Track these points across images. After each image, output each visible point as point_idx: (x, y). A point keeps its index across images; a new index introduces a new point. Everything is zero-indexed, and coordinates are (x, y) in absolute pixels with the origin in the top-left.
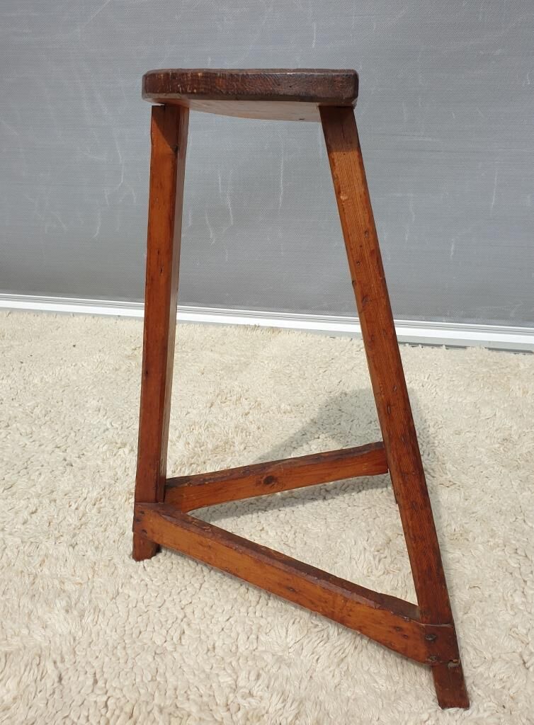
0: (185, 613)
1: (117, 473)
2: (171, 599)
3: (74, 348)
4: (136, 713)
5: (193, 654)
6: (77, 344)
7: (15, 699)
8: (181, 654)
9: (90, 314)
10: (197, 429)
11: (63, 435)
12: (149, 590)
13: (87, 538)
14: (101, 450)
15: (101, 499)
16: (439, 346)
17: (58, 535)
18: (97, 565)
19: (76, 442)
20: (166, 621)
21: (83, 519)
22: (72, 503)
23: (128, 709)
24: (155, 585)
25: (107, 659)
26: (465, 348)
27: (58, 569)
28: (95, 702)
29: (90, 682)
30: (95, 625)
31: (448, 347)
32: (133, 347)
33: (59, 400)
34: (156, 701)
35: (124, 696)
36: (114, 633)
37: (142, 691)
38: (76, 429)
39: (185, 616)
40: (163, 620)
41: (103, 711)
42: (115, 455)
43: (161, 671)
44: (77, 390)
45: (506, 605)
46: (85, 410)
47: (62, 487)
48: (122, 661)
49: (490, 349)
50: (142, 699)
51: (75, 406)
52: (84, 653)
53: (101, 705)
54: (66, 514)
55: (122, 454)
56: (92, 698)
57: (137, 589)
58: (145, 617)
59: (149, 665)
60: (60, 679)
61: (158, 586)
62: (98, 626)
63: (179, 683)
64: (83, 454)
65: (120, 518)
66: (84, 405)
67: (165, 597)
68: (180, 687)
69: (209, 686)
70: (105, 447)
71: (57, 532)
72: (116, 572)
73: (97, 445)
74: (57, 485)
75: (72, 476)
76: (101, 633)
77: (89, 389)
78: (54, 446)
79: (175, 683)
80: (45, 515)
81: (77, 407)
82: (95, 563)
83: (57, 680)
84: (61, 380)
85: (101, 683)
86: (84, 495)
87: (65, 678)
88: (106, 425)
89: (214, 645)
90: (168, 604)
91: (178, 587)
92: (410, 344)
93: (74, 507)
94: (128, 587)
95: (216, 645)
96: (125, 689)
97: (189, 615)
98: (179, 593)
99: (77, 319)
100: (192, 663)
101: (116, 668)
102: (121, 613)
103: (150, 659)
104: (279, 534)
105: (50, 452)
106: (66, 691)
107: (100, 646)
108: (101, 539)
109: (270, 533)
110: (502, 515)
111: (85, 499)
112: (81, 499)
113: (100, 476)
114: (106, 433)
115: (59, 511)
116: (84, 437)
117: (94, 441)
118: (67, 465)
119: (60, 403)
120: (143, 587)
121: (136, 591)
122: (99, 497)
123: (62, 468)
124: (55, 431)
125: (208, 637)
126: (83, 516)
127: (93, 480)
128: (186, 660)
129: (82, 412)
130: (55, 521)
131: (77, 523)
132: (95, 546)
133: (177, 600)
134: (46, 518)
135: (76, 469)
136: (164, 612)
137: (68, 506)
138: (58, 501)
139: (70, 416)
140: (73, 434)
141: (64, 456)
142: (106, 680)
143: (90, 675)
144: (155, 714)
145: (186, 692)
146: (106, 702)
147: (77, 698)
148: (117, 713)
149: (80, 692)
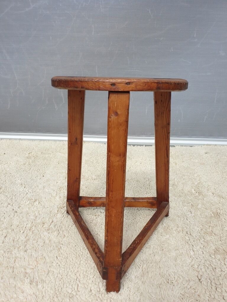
0: (77, 276)
1: (35, 214)
2: (70, 270)
3: (5, 155)
5: (84, 295)
6: (5, 152)
8: (80, 296)
9: (8, 139)
10: (62, 190)
11: (10, 198)
12: (61, 268)
13: (31, 246)
14: (27, 203)
15: (32, 227)
16: (143, 145)
17: (18, 247)
18: (38, 259)
19: (16, 200)
20: (71, 281)
21: (27, 238)
22: (21, 230)
24: (63, 265)
26: (151, 145)
27: (22, 263)
31: (146, 146)
32: (29, 153)
33: (4, 181)
36: (51, 291)
38: (14, 194)
39: (77, 278)
40: (69, 281)
42: (33, 205)
44: (11, 175)
45: (188, 256)
46: (16, 185)
47: (15, 223)
51: (12, 183)
54: (19, 236)
55: (36, 205)
57: (56, 268)
58: (62, 281)
64: (20, 206)
65: (42, 235)
66: (15, 182)
67: (68, 270)
70: (28, 202)
71: (17, 245)
72: (46, 261)
73: (24, 201)
74: (13, 222)
75: (18, 218)
76: (46, 292)
77: (16, 174)
78: (7, 204)
80: (11, 237)
81: (13, 184)
82: (36, 258)
84: (3, 171)
86: (25, 226)
88: (26, 191)
89: (91, 289)
90: (70, 273)
91: (72, 265)
92: (132, 145)
93: (22, 232)
95: (92, 289)
97: (79, 277)
98: (73, 268)
99: (3, 141)
100: (84, 299)
102: (52, 280)
105: (6, 207)
107: (47, 297)
108: (37, 246)
110: (179, 217)
111: (26, 227)
112: (24, 228)
113: (29, 216)
114: (27, 195)
115: (16, 235)
116: (19, 198)
117: (23, 200)
118: (15, 212)
119: (5, 182)
120: (58, 267)
121: (56, 269)
122: (31, 226)
123: (13, 214)
124: (6, 196)
125: (88, 286)
126: (27, 236)
127: (27, 218)
128: (82, 298)
129: (15, 186)
130: (16, 240)
131: (25, 240)
132: (35, 250)
133: (73, 271)
134: (11, 239)
135: (19, 214)
136: (69, 277)
137: (19, 232)
138: (15, 230)
139: (11, 189)
140: (14, 197)
141: (12, 208)
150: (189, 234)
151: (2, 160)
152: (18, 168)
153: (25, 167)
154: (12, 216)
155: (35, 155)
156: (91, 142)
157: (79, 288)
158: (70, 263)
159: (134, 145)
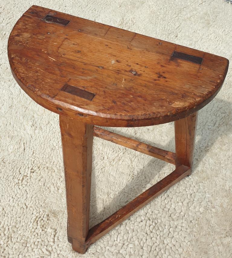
4: (40, 167)
7: (12, 152)
23: (39, 165)
25: (38, 147)
28: (31, 160)
29: (32, 153)
34: (47, 165)
35: (39, 161)
37: (44, 161)
41: (33, 163)
43: (52, 155)
48: (42, 149)
50: (44, 163)
52: (33, 143)
53: (33, 161)
56: (31, 158)
59: (49, 153)
60: (24, 149)
62: (39, 134)
68: (55, 162)
79: (54, 160)
83: (23, 150)
85: (34, 154)
87: (26, 149)
96: (40, 159)
101: (40, 151)
103: (50, 151)
106: (25, 154)
142: (36, 154)
143: (32, 151)
144: (46, 169)
145: (56, 164)
146: (34, 161)
147: (27, 157)
148: (36, 165)
149: (28, 155)
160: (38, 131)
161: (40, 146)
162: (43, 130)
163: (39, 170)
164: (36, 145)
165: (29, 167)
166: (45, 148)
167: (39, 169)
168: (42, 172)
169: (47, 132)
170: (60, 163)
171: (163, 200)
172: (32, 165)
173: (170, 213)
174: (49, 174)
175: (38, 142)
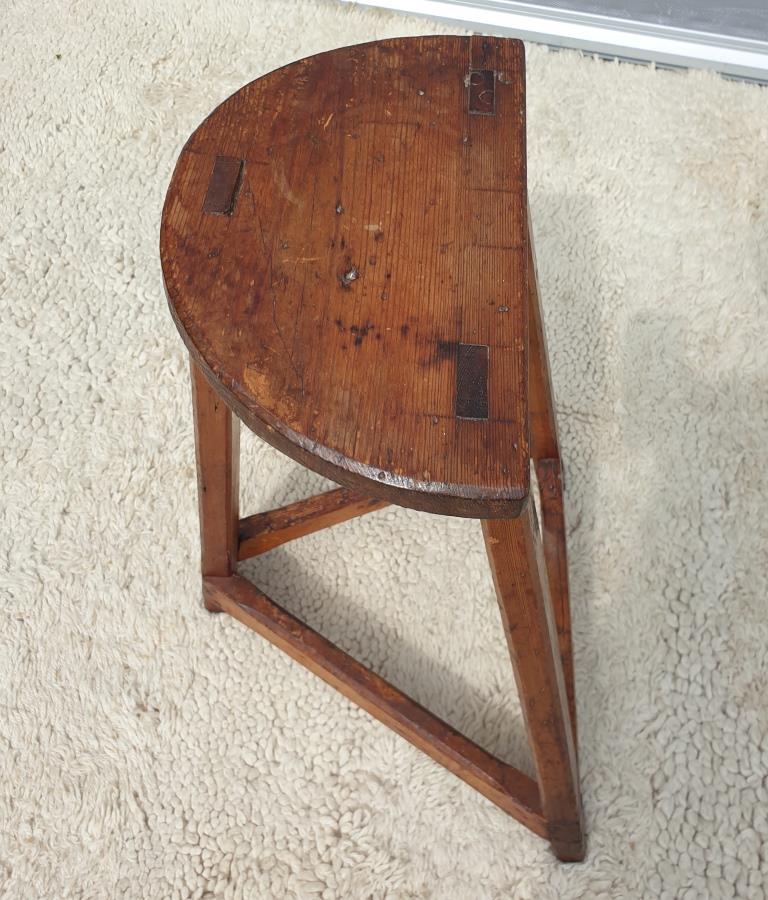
0: (276, 711)
1: (166, 419)
2: (258, 687)
3: (59, 64)
4: (234, 875)
5: (289, 779)
6: (62, 49)
7: (102, 852)
8: (276, 780)
11: (79, 330)
12: (231, 671)
13: (143, 566)
14: (137, 363)
15: (151, 482)
16: (645, 63)
17: (105, 561)
18: (162, 621)
19: (99, 343)
20: (255, 727)
21: (133, 527)
22: (114, 490)
23: (224, 868)
24: (237, 661)
25: (194, 791)
27: (115, 629)
28: (189, 856)
29: (179, 825)
30: (173, 735)
31: (659, 66)
32: (153, 61)
33: (59, 227)
34: (254, 854)
35: (219, 849)
36: (197, 749)
37: (237, 841)
38: (94, 310)
39: (277, 716)
40: (251, 724)
41: (199, 869)
42: (159, 375)
43: (255, 808)
44: (82, 200)
46: (102, 257)
47: (94, 453)
48: (210, 793)
49: (723, 74)
50: (239, 852)
51: (86, 245)
52: (167, 781)
53: (196, 860)
54: (109, 514)
55: (168, 374)
56: (185, 850)
57: (217, 668)
58: (230, 719)
59: (242, 801)
60: (146, 820)
61: (241, 663)
62: (177, 736)
63: (277, 824)
64: (114, 373)
65: (181, 522)
66: (98, 241)
67: (251, 685)
68: (277, 832)
69: (309, 829)
70: (143, 357)
71: (101, 555)
72: (187, 636)
73: (130, 350)
74: (88, 448)
75: (103, 431)
76: (182, 747)
77: (100, 194)
78: (70, 357)
79: (271, 824)
80: (82, 517)
81: (89, 249)
82: (159, 618)
83: (142, 823)
84: (53, 166)
85: (191, 828)
86: (128, 474)
87: (151, 819)
88: (136, 297)
89: (312, 763)
90: (256, 696)
91: (265, 664)
92: (600, 53)
93: (117, 497)
94: (205, 667)
95: (315, 762)
96: (219, 839)
97: (281, 714)
98: (267, 676)
100: (288, 792)
101: (206, 805)
102: (201, 713)
103: (242, 791)
104: (387, 556)
105: (66, 371)
106: (155, 839)
107: (183, 768)
108: (162, 568)
109: (375, 555)
110: (674, 517)
111: (130, 480)
112: (124, 482)
113: (144, 423)
114: (139, 319)
115: (98, 507)
116: (109, 332)
117: (125, 341)
118: (95, 402)
119: (61, 234)
120: (222, 665)
121: (215, 674)
122: (149, 479)
123: (89, 410)
124: (64, 316)
125: (304, 750)
126: (132, 518)
127: (136, 438)
128: (282, 787)
129: (97, 265)
130: (97, 528)
131: (125, 536)
132: (155, 584)
133: (265, 689)
134: (83, 523)
135: (109, 412)
136: (251, 712)
137: (108, 497)
138: (94, 486)
139: (82, 277)
140: (92, 326)
141: (87, 381)
142: (197, 824)
143: (178, 814)
144: (255, 872)
145: (285, 838)
146: (200, 856)
147: (168, 850)
148: (214, 873)
149: (170, 842)
150: (682, 603)
151: (48, 100)
152: (111, 158)
153: (138, 151)
154: (84, 420)
155: (179, 80)
156: (417, 20)
157: (279, 751)
158: (260, 657)
159: (607, 58)
160: (168, 724)
161: (196, 783)
162: (184, 715)
163: (235, 888)
164: (182, 786)
165: (192, 888)
166: (221, 786)
167: (232, 884)
168: (246, 893)
169: (201, 720)
170: (297, 829)
171: (690, 839)
172: (198, 875)
173: (732, 881)
174: (273, 888)
175: (185, 769)
